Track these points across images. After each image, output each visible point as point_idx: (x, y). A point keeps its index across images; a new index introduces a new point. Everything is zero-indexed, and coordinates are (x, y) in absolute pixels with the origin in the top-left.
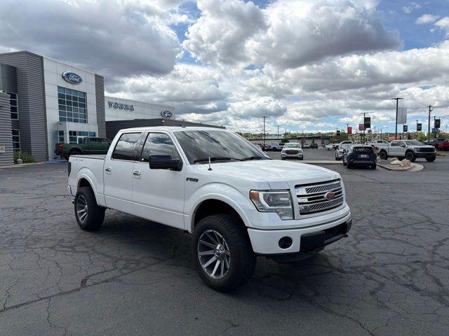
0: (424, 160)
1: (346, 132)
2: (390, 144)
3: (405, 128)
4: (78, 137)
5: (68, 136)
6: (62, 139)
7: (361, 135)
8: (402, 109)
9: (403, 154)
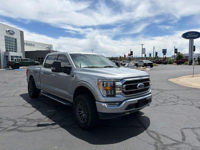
0: (150, 67)
1: (124, 57)
2: (139, 61)
3: (145, 55)
4: (14, 58)
5: (10, 58)
6: (7, 59)
7: (129, 58)
8: (144, 48)
9: (143, 65)
